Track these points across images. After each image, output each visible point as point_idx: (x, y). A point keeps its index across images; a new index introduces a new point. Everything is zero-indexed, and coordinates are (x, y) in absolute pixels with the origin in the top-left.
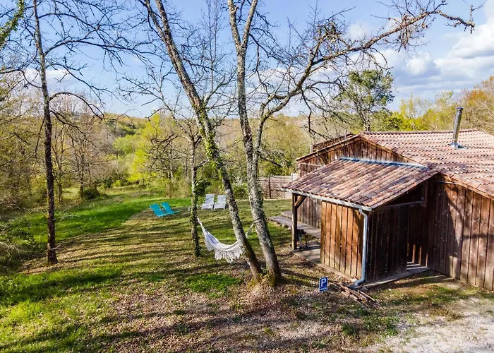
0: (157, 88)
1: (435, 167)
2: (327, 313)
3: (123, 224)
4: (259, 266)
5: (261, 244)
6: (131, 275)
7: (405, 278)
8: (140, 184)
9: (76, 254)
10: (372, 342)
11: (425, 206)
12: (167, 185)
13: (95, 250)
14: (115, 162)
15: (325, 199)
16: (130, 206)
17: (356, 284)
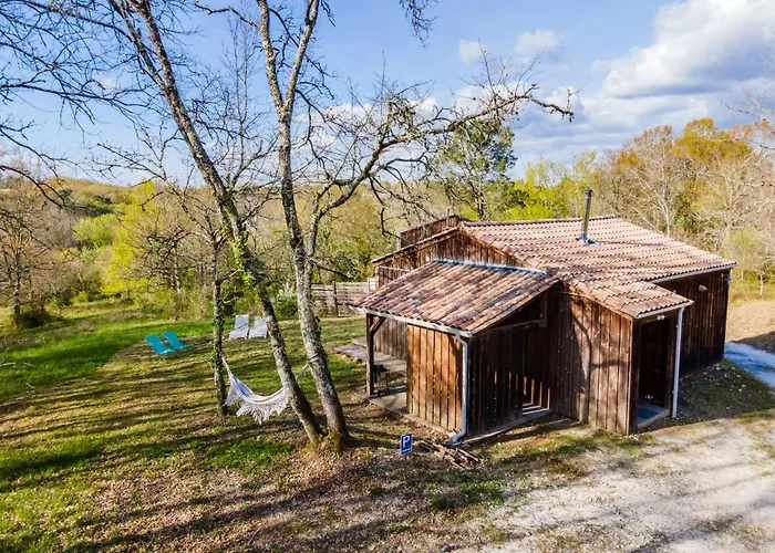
0: (155, 161)
1: (556, 273)
2: (411, 484)
3: (100, 369)
4: (317, 423)
5: (319, 392)
6: (118, 451)
7: (520, 427)
8: (123, 297)
9: (22, 424)
10: (470, 517)
11: (545, 326)
12: (171, 301)
13: (54, 416)
14: (77, 263)
15: (410, 321)
16: (109, 339)
17: (454, 440)
